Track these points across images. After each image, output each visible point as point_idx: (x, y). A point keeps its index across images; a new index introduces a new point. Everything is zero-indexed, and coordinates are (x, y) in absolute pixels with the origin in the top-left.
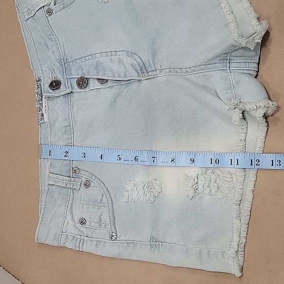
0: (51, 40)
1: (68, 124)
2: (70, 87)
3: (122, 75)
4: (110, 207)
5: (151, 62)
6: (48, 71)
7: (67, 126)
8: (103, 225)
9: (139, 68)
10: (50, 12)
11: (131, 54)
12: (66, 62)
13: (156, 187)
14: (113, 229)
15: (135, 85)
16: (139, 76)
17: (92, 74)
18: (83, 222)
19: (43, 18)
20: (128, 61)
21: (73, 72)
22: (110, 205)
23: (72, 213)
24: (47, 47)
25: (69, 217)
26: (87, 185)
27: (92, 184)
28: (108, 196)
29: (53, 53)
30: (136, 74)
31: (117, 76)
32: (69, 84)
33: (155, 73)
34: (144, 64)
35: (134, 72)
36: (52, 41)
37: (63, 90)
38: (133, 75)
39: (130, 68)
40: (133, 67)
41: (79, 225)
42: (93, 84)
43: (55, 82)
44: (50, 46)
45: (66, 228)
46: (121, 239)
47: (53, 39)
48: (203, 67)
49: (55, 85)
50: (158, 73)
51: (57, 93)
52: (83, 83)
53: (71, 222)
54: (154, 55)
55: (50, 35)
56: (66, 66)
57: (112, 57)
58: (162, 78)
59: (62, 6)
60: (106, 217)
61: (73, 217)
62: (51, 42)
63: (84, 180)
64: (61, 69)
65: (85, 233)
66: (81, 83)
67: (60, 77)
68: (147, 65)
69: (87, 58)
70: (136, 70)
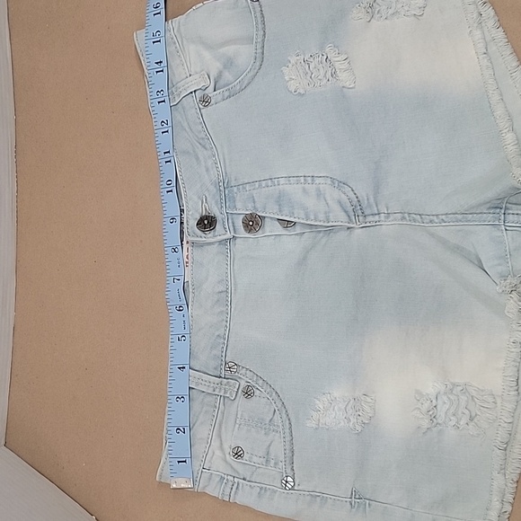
0: (204, 147)
1: (225, 289)
2: (232, 228)
3: (321, 216)
4: (287, 434)
5: (372, 200)
6: (195, 198)
7: (222, 292)
8: (273, 462)
9: (350, 209)
10: (205, 101)
11: (340, 184)
12: (228, 186)
13: (366, 408)
14: (289, 471)
15: (343, 235)
16: (350, 221)
17: (270, 212)
18: (238, 454)
19: (194, 110)
20: (332, 194)
21: (239, 205)
22: (287, 431)
23: (220, 436)
24: (197, 159)
25: (215, 443)
26: (248, 393)
27: (257, 392)
28: (284, 416)
29: (207, 170)
30: (343, 217)
31: (312, 217)
32: (231, 224)
33: (377, 218)
34: (359, 201)
35: (343, 213)
36: (206, 149)
37: (220, 232)
38: (340, 218)
39: (336, 207)
40: (341, 206)
41: (230, 458)
42: (271, 228)
43: (207, 217)
44: (201, 158)
45: (210, 462)
46: (300, 488)
47: (208, 146)
48: (460, 217)
49: (207, 223)
50: (383, 219)
51: (210, 237)
52: (252, 223)
53: (218, 453)
54: (377, 189)
55: (203, 139)
56: (226, 192)
57: (307, 186)
58: (388, 228)
59: (227, 94)
60: (278, 449)
61: (221, 444)
62: (205, 152)
63: (243, 384)
64: (218, 197)
65: (240, 472)
66: (251, 223)
67: (215, 212)
68: (365, 204)
69: (264, 183)
70: (346, 212)
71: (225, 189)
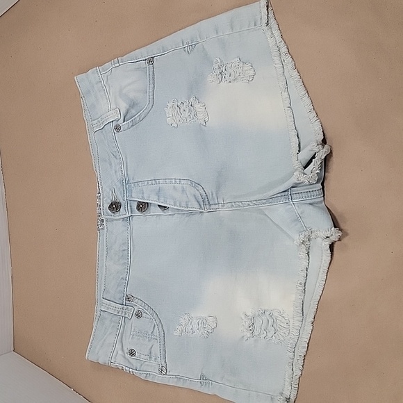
0: (116, 157)
1: (126, 248)
2: (129, 210)
3: (184, 204)
4: (162, 340)
5: (214, 195)
6: (108, 190)
7: (125, 250)
8: (154, 358)
9: (201, 200)
10: (117, 128)
11: (195, 184)
12: (128, 183)
13: (210, 323)
14: (163, 363)
15: (197, 217)
16: (201, 208)
17: (152, 199)
18: (132, 353)
19: (111, 134)
20: (191, 191)
21: (134, 195)
22: (162, 338)
24: (111, 164)
25: (118, 346)
26: (139, 315)
27: (144, 315)
28: (161, 329)
29: (116, 172)
30: (196, 205)
31: (178, 205)
32: (129, 208)
33: (217, 206)
34: (207, 196)
35: (197, 203)
37: (123, 213)
38: (194, 206)
39: (193, 199)
40: (196, 198)
41: (128, 356)
42: (154, 210)
43: (115, 203)
44: (113, 164)
45: (115, 358)
46: (170, 374)
47: (118, 157)
49: (115, 206)
50: (220, 207)
51: (117, 216)
52: (143, 206)
53: (120, 352)
54: (218, 187)
55: (115, 152)
56: (127, 187)
57: (176, 185)
58: (224, 213)
59: (131, 124)
60: (156, 350)
61: (122, 346)
62: (116, 160)
63: (136, 309)
64: (122, 189)
65: (135, 365)
66: (141, 206)
67: (120, 199)
68: (210, 198)
69: (150, 182)
70: (198, 202)
71: (126, 184)
